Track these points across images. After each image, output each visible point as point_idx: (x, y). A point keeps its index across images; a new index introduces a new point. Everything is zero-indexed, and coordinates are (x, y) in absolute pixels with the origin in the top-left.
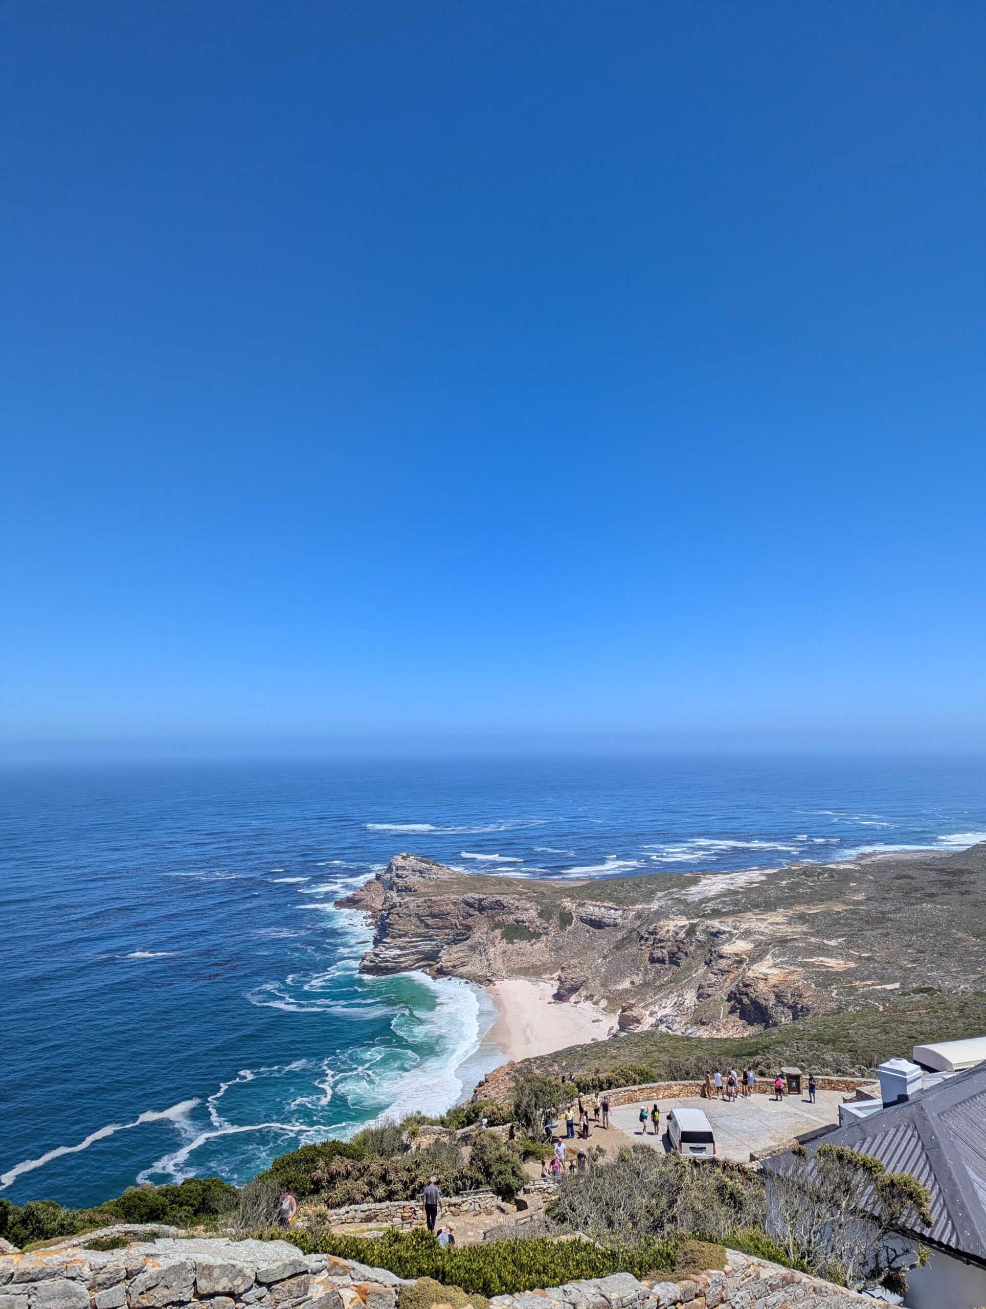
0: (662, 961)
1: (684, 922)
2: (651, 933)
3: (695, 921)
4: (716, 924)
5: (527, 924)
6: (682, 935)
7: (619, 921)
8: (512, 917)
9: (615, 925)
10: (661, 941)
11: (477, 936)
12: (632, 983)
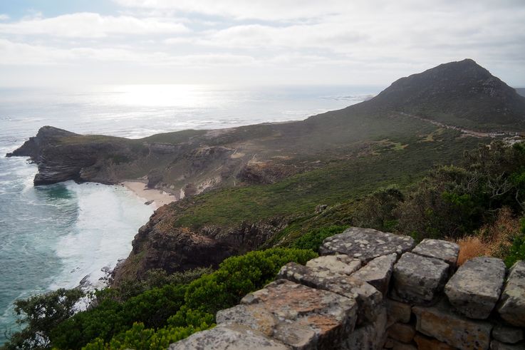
0: (198, 166)
1: (208, 148)
2: (192, 154)
3: (213, 147)
4: (223, 147)
5: (125, 155)
6: (208, 153)
7: (173, 150)
8: (117, 152)
9: (172, 152)
10: (197, 157)
11: (99, 162)
12: (185, 177)
